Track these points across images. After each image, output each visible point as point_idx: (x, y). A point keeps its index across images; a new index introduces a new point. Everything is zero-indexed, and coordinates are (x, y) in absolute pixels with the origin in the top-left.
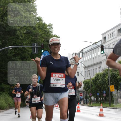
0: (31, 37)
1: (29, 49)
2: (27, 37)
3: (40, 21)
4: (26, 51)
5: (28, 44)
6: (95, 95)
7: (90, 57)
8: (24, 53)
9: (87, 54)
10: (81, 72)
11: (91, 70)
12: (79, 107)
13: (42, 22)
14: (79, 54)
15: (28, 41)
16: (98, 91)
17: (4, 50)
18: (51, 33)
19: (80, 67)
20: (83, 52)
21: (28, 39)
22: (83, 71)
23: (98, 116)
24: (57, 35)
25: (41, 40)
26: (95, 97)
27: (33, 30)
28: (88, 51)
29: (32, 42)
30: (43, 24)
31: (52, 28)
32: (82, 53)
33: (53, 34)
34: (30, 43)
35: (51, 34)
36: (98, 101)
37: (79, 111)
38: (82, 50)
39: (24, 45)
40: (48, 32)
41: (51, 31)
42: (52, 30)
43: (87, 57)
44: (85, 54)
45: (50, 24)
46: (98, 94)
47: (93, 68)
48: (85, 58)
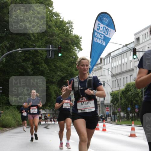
0: (46, 38)
1: (42, 52)
2: (40, 37)
3: (57, 18)
4: (40, 55)
5: (41, 45)
6: (125, 110)
7: (119, 63)
8: (37, 57)
9: (115, 59)
10: (108, 81)
11: (120, 79)
12: (104, 126)
13: (59, 18)
14: (105, 60)
15: (41, 43)
16: (129, 106)
17: (12, 53)
18: (71, 32)
19: (106, 76)
20: (111, 56)
21: (41, 40)
22: (110, 80)
23: (129, 137)
24: (77, 35)
25: (58, 41)
26: (125, 113)
27: (49, 28)
28: (117, 55)
29: (47, 43)
30: (61, 21)
31: (72, 26)
32: (109, 58)
33: (73, 34)
34: (45, 44)
35: (71, 34)
36: (129, 118)
37: (104, 130)
38: (110, 54)
39: (37, 47)
40: (67, 31)
41: (70, 30)
42: (72, 29)
43: (115, 63)
44: (113, 60)
45: (70, 20)
46: (129, 109)
47: (123, 77)
48: (112, 64)
